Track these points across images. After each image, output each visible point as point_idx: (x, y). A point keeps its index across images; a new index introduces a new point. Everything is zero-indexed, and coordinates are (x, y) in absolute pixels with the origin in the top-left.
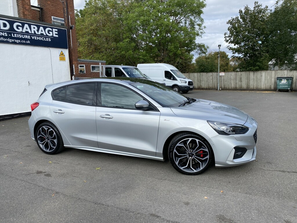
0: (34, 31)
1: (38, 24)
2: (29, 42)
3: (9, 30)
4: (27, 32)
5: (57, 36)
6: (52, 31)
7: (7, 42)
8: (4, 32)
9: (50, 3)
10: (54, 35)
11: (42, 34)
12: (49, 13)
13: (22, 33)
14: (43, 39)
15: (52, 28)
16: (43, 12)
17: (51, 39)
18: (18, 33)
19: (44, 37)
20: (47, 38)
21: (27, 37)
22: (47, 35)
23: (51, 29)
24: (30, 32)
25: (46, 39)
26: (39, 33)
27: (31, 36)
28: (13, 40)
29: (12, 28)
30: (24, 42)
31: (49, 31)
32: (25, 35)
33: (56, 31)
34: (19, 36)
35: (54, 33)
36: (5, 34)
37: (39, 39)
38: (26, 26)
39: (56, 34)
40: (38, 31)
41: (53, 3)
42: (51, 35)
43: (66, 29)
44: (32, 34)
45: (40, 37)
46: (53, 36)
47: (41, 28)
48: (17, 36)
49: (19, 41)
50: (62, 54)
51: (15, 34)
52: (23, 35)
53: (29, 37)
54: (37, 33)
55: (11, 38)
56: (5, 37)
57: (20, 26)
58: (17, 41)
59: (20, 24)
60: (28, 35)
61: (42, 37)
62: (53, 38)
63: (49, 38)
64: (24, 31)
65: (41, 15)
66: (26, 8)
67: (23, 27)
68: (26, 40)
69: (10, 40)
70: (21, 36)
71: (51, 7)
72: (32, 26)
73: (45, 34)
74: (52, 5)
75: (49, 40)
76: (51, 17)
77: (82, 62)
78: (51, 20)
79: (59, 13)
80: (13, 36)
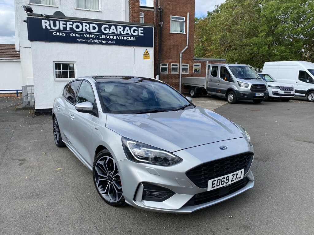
0: (120, 32)
1: (125, 25)
2: (114, 42)
3: (97, 32)
4: (113, 33)
5: (142, 35)
6: (138, 30)
7: (95, 43)
8: (93, 34)
9: (170, 2)
10: (140, 34)
11: (127, 34)
12: (169, 13)
13: (108, 34)
14: (128, 38)
15: (138, 27)
16: (163, 13)
17: (136, 38)
18: (105, 34)
19: (129, 37)
20: (132, 37)
21: (113, 37)
22: (132, 35)
23: (136, 29)
24: (116, 33)
25: (131, 39)
26: (125, 33)
27: (116, 36)
28: (100, 41)
29: (100, 30)
30: (110, 42)
31: (134, 31)
32: (111, 35)
33: (141, 30)
34: (105, 37)
35: (140, 32)
36: (93, 36)
37: (123, 39)
38: (113, 27)
39: (141, 33)
40: (123, 31)
41: (173, 3)
42: (136, 34)
43: (152, 27)
44: (118, 34)
45: (125, 36)
46: (138, 35)
47: (127, 28)
48: (104, 37)
49: (106, 41)
50: (147, 53)
51: (102, 36)
52: (109, 36)
53: (114, 37)
54: (122, 33)
55: (99, 39)
56: (93, 39)
57: (107, 28)
58: (104, 42)
59: (108, 26)
60: (113, 36)
61: (127, 37)
62: (138, 37)
63: (133, 37)
64: (110, 32)
65: (160, 15)
66: (135, 11)
67: (110, 28)
68: (112, 40)
69: (98, 41)
70: (108, 37)
71: (171, 7)
72: (118, 27)
73: (130, 34)
74: (172, 4)
75: (133, 39)
76: (170, 17)
77: (197, 61)
78: (170, 19)
79: (178, 11)
80: (100, 37)
